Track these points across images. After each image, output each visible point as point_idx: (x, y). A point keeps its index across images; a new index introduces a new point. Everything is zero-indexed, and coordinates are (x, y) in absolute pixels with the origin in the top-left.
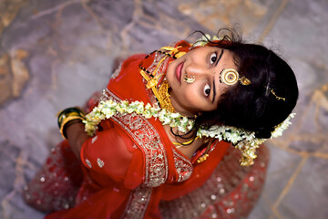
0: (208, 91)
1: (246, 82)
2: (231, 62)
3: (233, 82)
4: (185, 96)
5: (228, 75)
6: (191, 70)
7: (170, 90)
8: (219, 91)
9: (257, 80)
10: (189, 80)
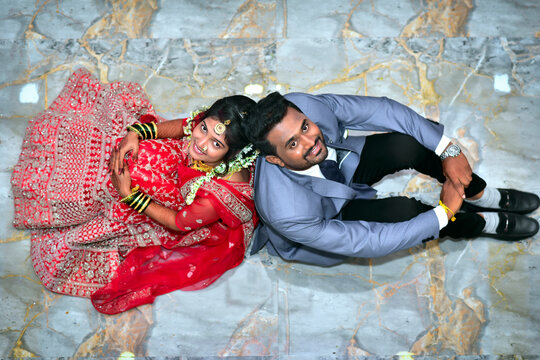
0: (217, 145)
1: (228, 122)
2: (214, 122)
3: (224, 128)
4: (211, 157)
5: (218, 128)
6: (201, 144)
7: (203, 162)
8: (221, 139)
9: (232, 117)
10: (205, 149)
